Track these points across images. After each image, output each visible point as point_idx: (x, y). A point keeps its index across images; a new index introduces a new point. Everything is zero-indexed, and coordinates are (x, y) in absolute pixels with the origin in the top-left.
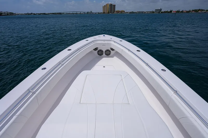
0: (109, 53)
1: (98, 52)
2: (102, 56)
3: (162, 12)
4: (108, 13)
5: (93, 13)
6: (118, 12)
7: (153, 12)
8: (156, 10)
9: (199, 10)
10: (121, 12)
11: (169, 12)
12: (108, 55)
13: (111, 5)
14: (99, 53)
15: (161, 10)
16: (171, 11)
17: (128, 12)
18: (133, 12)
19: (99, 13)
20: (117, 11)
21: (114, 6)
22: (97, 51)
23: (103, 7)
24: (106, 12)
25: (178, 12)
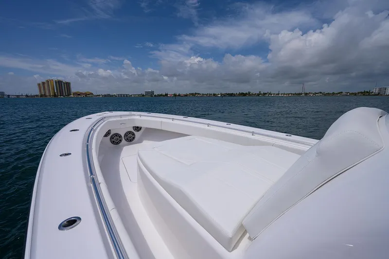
0: (133, 136)
1: (112, 138)
2: (120, 144)
3: (155, 96)
4: (55, 95)
5: (9, 96)
6: (79, 95)
7: (143, 96)
8: (147, 93)
9: (196, 94)
10: (86, 94)
11: (164, 96)
12: (131, 140)
13: (59, 83)
14: (113, 140)
15: (153, 92)
16: (166, 95)
17: (99, 95)
18: (109, 95)
19: (27, 96)
20: (75, 93)
21: (68, 84)
22: (109, 137)
23: (39, 85)
24: (47, 94)
25: (175, 95)
